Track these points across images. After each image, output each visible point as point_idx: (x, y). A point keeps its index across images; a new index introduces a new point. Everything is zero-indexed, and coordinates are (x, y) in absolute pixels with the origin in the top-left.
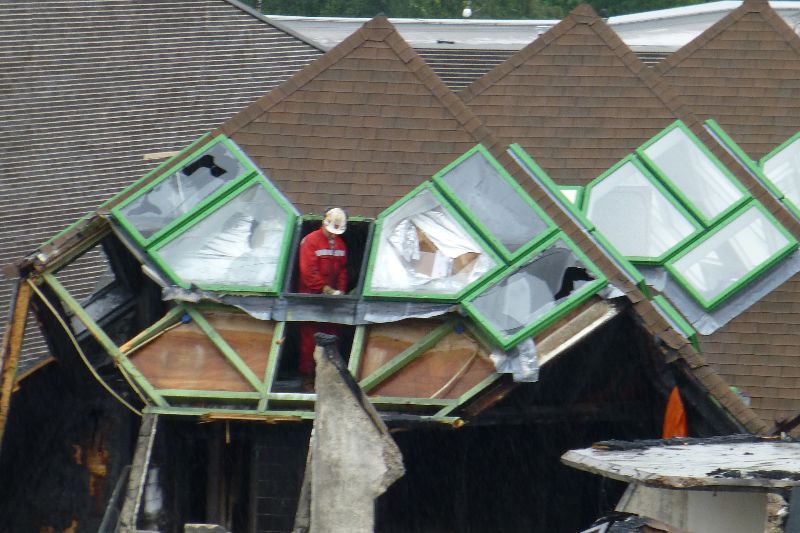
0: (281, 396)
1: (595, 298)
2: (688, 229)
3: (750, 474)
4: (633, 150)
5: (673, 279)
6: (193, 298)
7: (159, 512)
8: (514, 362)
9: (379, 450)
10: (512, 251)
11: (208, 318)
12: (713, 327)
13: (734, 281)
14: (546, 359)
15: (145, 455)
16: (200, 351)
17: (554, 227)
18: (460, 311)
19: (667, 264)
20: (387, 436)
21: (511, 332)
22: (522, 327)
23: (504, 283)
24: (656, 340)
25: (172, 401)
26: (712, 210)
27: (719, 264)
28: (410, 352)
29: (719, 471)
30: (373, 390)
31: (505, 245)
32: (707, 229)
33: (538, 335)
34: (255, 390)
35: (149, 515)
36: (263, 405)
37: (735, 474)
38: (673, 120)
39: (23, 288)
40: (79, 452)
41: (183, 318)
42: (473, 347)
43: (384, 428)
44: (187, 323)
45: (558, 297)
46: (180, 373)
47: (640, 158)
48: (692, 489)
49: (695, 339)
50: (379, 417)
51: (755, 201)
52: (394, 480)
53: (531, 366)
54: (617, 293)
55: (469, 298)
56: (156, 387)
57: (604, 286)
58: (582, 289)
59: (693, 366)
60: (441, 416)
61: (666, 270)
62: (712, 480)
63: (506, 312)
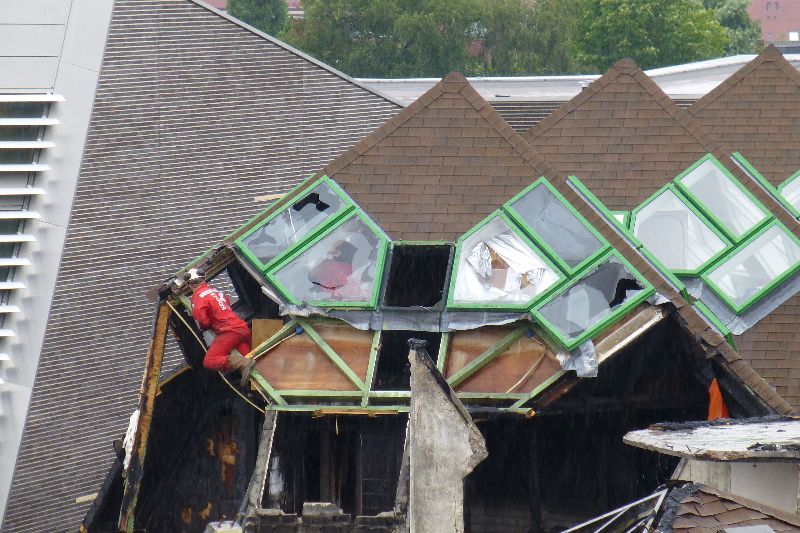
0: (380, 394)
1: (645, 304)
2: (720, 246)
3: (783, 447)
4: (671, 180)
5: (708, 287)
6: (304, 313)
7: (281, 493)
8: (577, 362)
9: (466, 436)
10: (572, 266)
11: (317, 330)
12: (743, 328)
13: (761, 289)
14: (603, 357)
15: (268, 445)
16: (311, 358)
17: (607, 245)
18: (530, 318)
19: (702, 276)
20: (471, 425)
21: (573, 335)
22: (583, 331)
23: (566, 294)
24: (698, 338)
25: (290, 400)
26: (740, 229)
27: (747, 275)
28: (487, 354)
29: (758, 445)
30: (459, 386)
31: (566, 261)
32: (736, 245)
33: (596, 337)
34: (358, 389)
35: (273, 496)
36: (365, 401)
37: (771, 447)
38: (704, 154)
39: (163, 308)
40: (212, 445)
41: (297, 330)
42: (542, 349)
43: (469, 418)
44: (300, 334)
45: (612, 304)
46: (295, 377)
47: (677, 187)
48: (735, 461)
49: (729, 337)
50: (466, 409)
51: (776, 221)
52: (479, 462)
53: (591, 363)
54: (663, 300)
55: (536, 308)
56: (275, 388)
57: (651, 294)
58: (633, 297)
59: (729, 360)
60: (516, 408)
61: (702, 280)
62: (752, 453)
63: (569, 318)
